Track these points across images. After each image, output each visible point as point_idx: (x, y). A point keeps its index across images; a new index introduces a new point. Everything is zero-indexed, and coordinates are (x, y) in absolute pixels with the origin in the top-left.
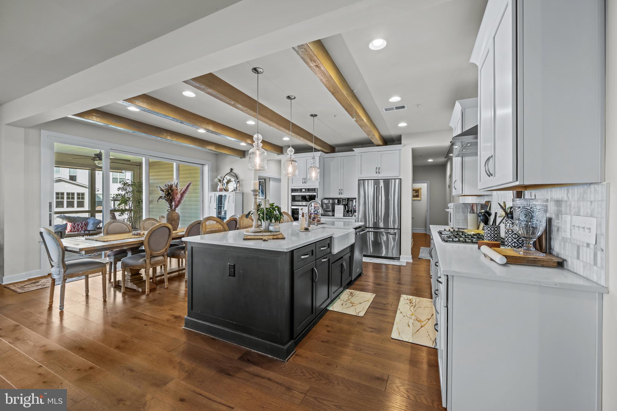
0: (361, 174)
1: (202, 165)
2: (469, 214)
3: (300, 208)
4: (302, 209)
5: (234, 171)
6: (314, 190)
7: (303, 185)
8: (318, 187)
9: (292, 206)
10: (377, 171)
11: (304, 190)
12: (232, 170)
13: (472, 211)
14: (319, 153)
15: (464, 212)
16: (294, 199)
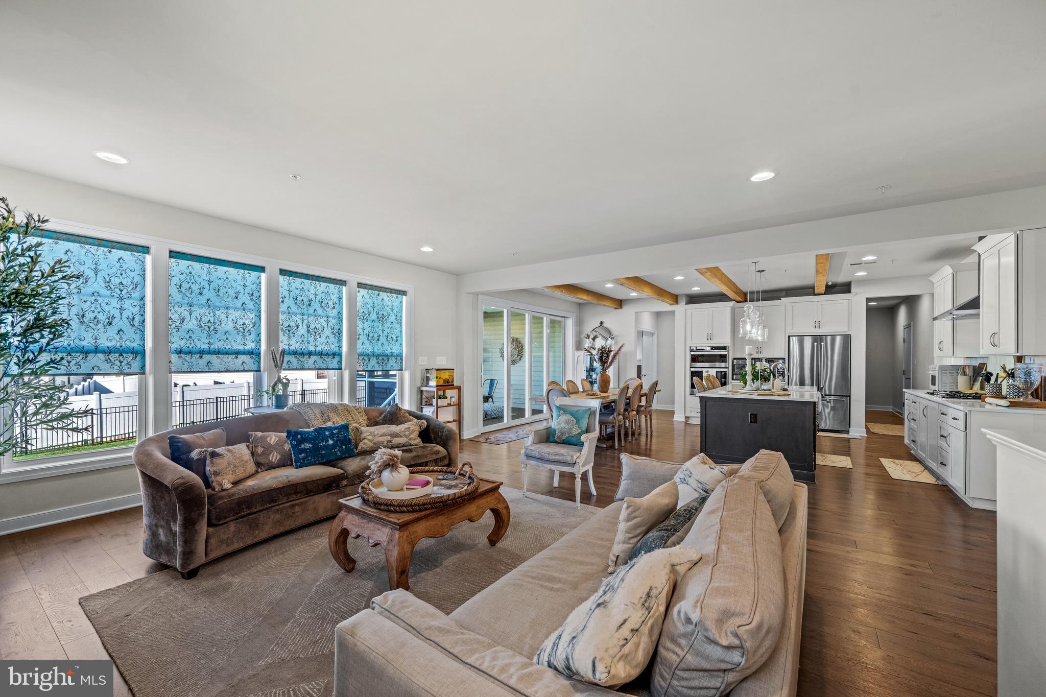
0: (792, 329)
1: (564, 317)
2: (959, 376)
3: (704, 370)
4: (707, 372)
5: (604, 325)
6: (724, 348)
7: (707, 342)
8: (729, 345)
9: (691, 367)
10: (817, 325)
11: (708, 348)
12: (602, 323)
13: (964, 373)
14: (731, 304)
15: (952, 375)
16: (694, 359)
